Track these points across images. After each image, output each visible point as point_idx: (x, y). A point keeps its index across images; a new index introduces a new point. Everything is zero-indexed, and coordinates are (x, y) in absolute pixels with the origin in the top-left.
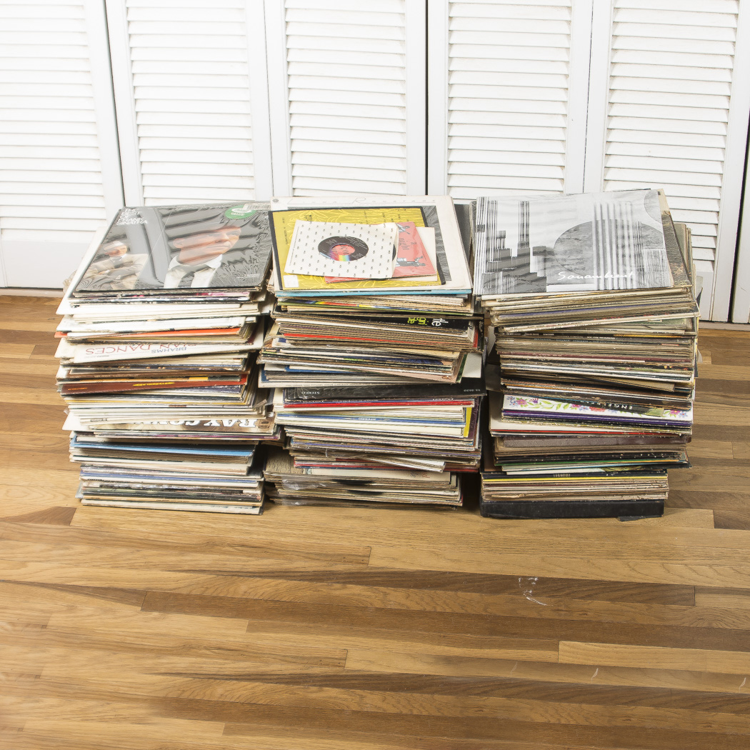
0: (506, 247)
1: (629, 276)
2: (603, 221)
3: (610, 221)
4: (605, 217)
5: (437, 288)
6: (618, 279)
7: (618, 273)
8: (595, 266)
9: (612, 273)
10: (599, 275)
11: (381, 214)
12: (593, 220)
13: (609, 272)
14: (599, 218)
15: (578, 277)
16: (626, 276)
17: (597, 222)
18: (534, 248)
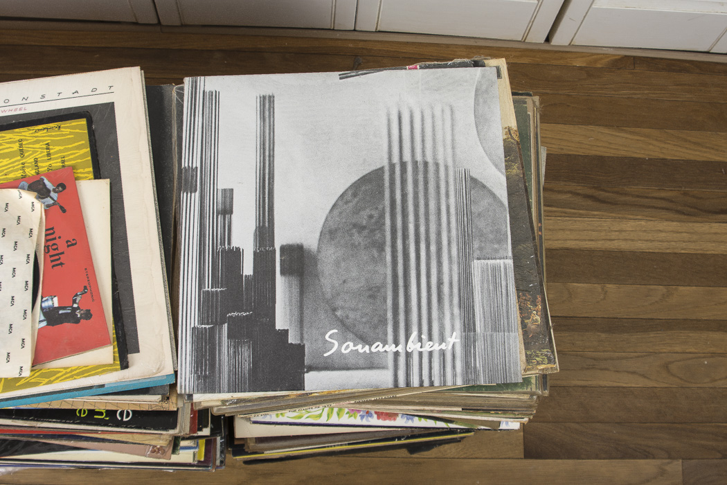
0: (235, 244)
1: (450, 347)
2: (403, 165)
3: (415, 163)
4: (407, 157)
5: (114, 378)
6: (431, 353)
7: (430, 339)
8: (390, 315)
9: (420, 340)
10: (396, 343)
11: (16, 147)
12: (385, 163)
13: (414, 334)
14: (396, 160)
15: (360, 348)
16: (443, 346)
17: (392, 166)
18: (283, 249)
